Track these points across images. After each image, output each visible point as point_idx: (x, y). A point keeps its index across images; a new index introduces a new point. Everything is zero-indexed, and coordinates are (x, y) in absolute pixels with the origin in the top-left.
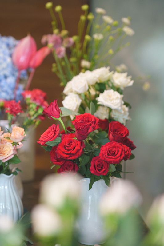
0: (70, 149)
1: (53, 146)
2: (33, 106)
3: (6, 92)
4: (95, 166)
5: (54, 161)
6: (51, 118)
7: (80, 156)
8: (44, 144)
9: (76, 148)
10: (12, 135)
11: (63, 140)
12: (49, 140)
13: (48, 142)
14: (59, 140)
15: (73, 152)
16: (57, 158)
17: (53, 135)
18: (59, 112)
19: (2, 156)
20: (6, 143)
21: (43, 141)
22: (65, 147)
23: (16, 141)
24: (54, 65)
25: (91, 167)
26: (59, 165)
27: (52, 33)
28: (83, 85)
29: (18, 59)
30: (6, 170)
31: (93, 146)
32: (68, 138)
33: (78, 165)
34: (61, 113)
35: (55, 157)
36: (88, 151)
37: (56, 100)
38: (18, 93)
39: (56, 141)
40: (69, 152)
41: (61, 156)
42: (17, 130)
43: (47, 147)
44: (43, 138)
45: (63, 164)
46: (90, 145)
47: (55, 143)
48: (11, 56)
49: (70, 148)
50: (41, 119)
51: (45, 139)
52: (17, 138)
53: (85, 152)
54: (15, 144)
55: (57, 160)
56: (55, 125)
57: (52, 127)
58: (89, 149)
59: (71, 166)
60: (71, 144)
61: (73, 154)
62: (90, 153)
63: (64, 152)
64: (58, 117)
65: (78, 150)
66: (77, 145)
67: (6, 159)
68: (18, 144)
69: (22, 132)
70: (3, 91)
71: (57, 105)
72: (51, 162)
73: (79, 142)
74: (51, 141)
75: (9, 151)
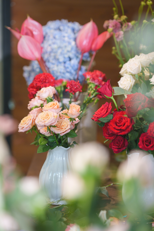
0: (121, 126)
1: (106, 122)
2: (92, 86)
3: (70, 73)
4: (143, 142)
5: (106, 136)
6: (104, 96)
7: (129, 132)
8: (97, 120)
9: (126, 124)
10: (70, 111)
11: (115, 116)
12: (102, 116)
13: (101, 118)
14: (111, 117)
15: (124, 128)
16: (108, 133)
17: (105, 112)
18: (112, 91)
19: (60, 130)
20: (64, 118)
21: (96, 117)
22: (116, 123)
23: (73, 117)
24: (114, 48)
25: (139, 143)
26: (110, 139)
27: (112, 18)
28: (137, 66)
29: (81, 43)
30: (64, 143)
31: (143, 123)
32: (119, 115)
33: (128, 140)
34: (114, 92)
35: (107, 132)
36: (138, 128)
37: (109, 80)
38: (81, 73)
39: (108, 117)
40: (119, 128)
41: (112, 132)
42: (74, 107)
43: (101, 123)
44: (96, 115)
45: (114, 138)
46: (140, 122)
47: (107, 119)
48: (75, 40)
49: (120, 124)
50: (99, 97)
51: (98, 116)
52: (74, 114)
53: (135, 129)
54: (72, 119)
55: (109, 135)
56: (108, 103)
57: (105, 104)
58: (139, 126)
59: (121, 140)
60: (122, 121)
61: (123, 130)
62: (139, 129)
63: (115, 128)
64: (111, 95)
65: (128, 127)
66: (127, 121)
67: (63, 132)
68: (75, 120)
69: (78, 109)
70: (68, 72)
71: (110, 84)
72: (104, 137)
73: (129, 119)
74: (104, 117)
75: (66, 126)
